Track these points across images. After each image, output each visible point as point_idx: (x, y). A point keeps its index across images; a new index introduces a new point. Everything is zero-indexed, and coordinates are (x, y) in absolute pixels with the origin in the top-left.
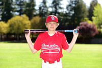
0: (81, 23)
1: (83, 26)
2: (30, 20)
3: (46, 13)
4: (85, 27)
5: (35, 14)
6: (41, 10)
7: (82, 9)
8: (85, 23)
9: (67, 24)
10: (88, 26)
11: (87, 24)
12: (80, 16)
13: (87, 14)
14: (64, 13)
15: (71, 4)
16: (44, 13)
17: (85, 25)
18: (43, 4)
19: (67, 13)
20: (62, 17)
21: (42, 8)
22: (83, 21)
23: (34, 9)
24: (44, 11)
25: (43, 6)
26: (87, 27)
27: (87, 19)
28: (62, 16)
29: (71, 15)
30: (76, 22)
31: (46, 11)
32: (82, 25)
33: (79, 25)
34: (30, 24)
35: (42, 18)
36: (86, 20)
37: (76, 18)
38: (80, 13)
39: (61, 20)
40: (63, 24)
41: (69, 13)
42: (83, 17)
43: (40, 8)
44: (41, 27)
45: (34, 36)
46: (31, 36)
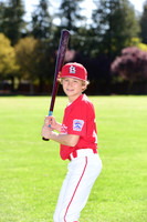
0: (124, 51)
1: (129, 57)
2: (12, 45)
3: (47, 29)
4: (133, 59)
5: (24, 31)
6: (38, 23)
7: (126, 19)
8: (134, 49)
9: (93, 52)
10: (140, 55)
11: (138, 52)
12: (123, 33)
13: (138, 29)
14: (88, 28)
15: (102, 8)
16: (42, 29)
17: (134, 55)
18: (41, 9)
19: (93, 29)
20: (83, 38)
21: (39, 18)
22: (129, 46)
23: (21, 21)
24: (43, 24)
25: (41, 15)
26: (138, 59)
27: (137, 40)
28: (82, 35)
29: (103, 32)
30: (114, 48)
31: (47, 25)
32: (126, 54)
33: (119, 54)
34: (13, 55)
36: (135, 43)
37: (113, 40)
38: (122, 29)
39: (82, 44)
40: (86, 53)
41: (99, 28)
42: (128, 37)
43: (35, 19)
44: (38, 61)
45: (23, 81)
46: (17, 81)
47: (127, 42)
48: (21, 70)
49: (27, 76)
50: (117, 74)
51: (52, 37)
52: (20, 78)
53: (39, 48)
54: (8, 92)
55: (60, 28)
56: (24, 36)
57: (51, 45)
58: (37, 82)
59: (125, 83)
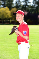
2: (10, 10)
3: (20, 6)
5: (13, 6)
9: (33, 12)
16: (18, 6)
19: (33, 6)
24: (19, 4)
25: (18, 2)
28: (30, 7)
34: (10, 13)
39: (30, 10)
43: (16, 3)
45: (13, 21)
46: (11, 20)
48: (12, 17)
49: (14, 19)
51: (21, 8)
52: (12, 19)
54: (8, 23)
56: (13, 7)
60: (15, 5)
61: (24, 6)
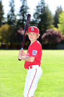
0: (47, 30)
1: (49, 33)
3: (14, 21)
4: (51, 34)
6: (10, 18)
7: (48, 17)
8: (51, 30)
10: (54, 33)
11: (53, 31)
12: (47, 23)
13: (53, 21)
15: (38, 12)
16: (12, 21)
17: (51, 32)
18: (11, 12)
19: (34, 21)
21: (11, 16)
22: (49, 28)
23: (3, 17)
24: (12, 19)
26: (53, 34)
29: (38, 22)
30: (43, 29)
31: (14, 19)
32: (48, 32)
33: (45, 32)
35: (11, 26)
36: (52, 27)
37: (42, 26)
38: (46, 21)
41: (36, 21)
42: (49, 25)
43: (8, 16)
44: (10, 34)
46: (0, 43)
47: (48, 27)
48: (2, 38)
49: (5, 41)
50: (44, 41)
51: (16, 24)
52: (2, 42)
53: (10, 29)
55: (19, 20)
56: (4, 24)
57: (16, 28)
58: (9, 44)
59: (48, 44)
60: (6, 20)
61: (21, 22)
